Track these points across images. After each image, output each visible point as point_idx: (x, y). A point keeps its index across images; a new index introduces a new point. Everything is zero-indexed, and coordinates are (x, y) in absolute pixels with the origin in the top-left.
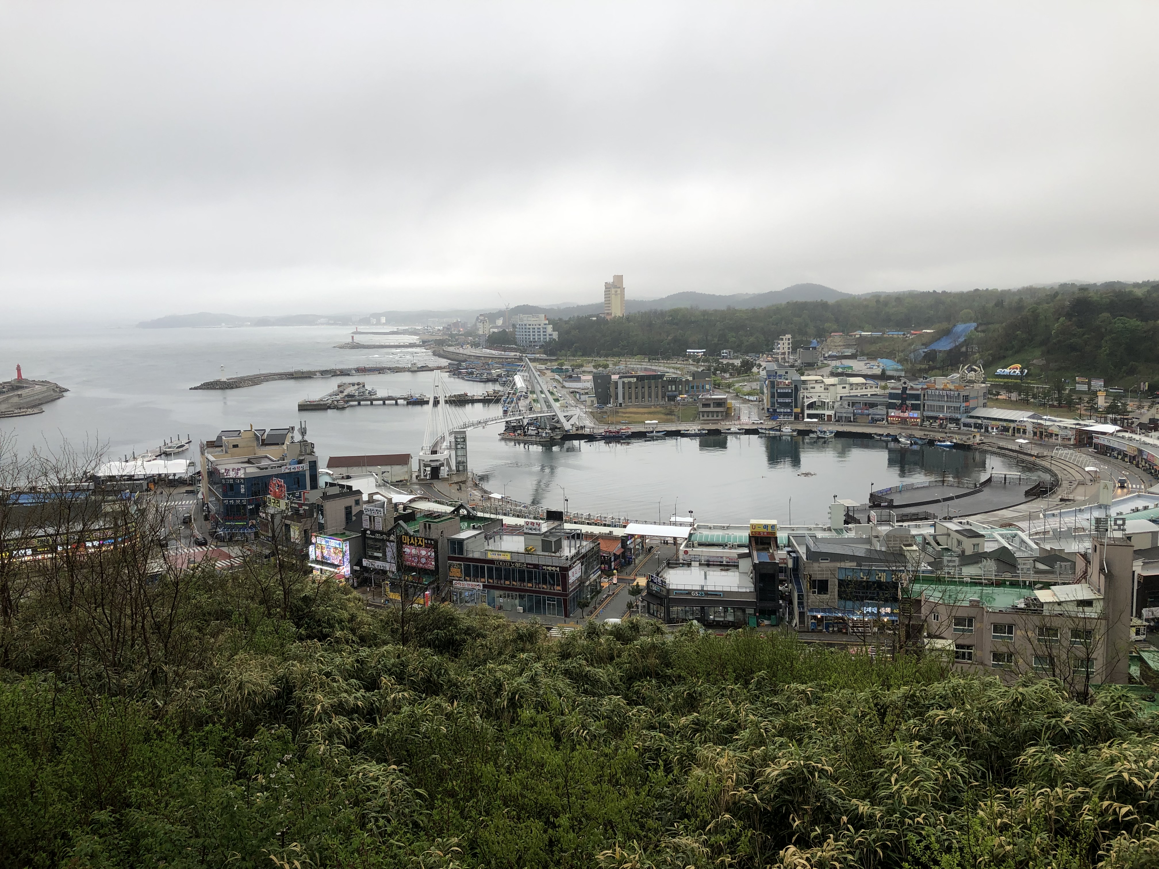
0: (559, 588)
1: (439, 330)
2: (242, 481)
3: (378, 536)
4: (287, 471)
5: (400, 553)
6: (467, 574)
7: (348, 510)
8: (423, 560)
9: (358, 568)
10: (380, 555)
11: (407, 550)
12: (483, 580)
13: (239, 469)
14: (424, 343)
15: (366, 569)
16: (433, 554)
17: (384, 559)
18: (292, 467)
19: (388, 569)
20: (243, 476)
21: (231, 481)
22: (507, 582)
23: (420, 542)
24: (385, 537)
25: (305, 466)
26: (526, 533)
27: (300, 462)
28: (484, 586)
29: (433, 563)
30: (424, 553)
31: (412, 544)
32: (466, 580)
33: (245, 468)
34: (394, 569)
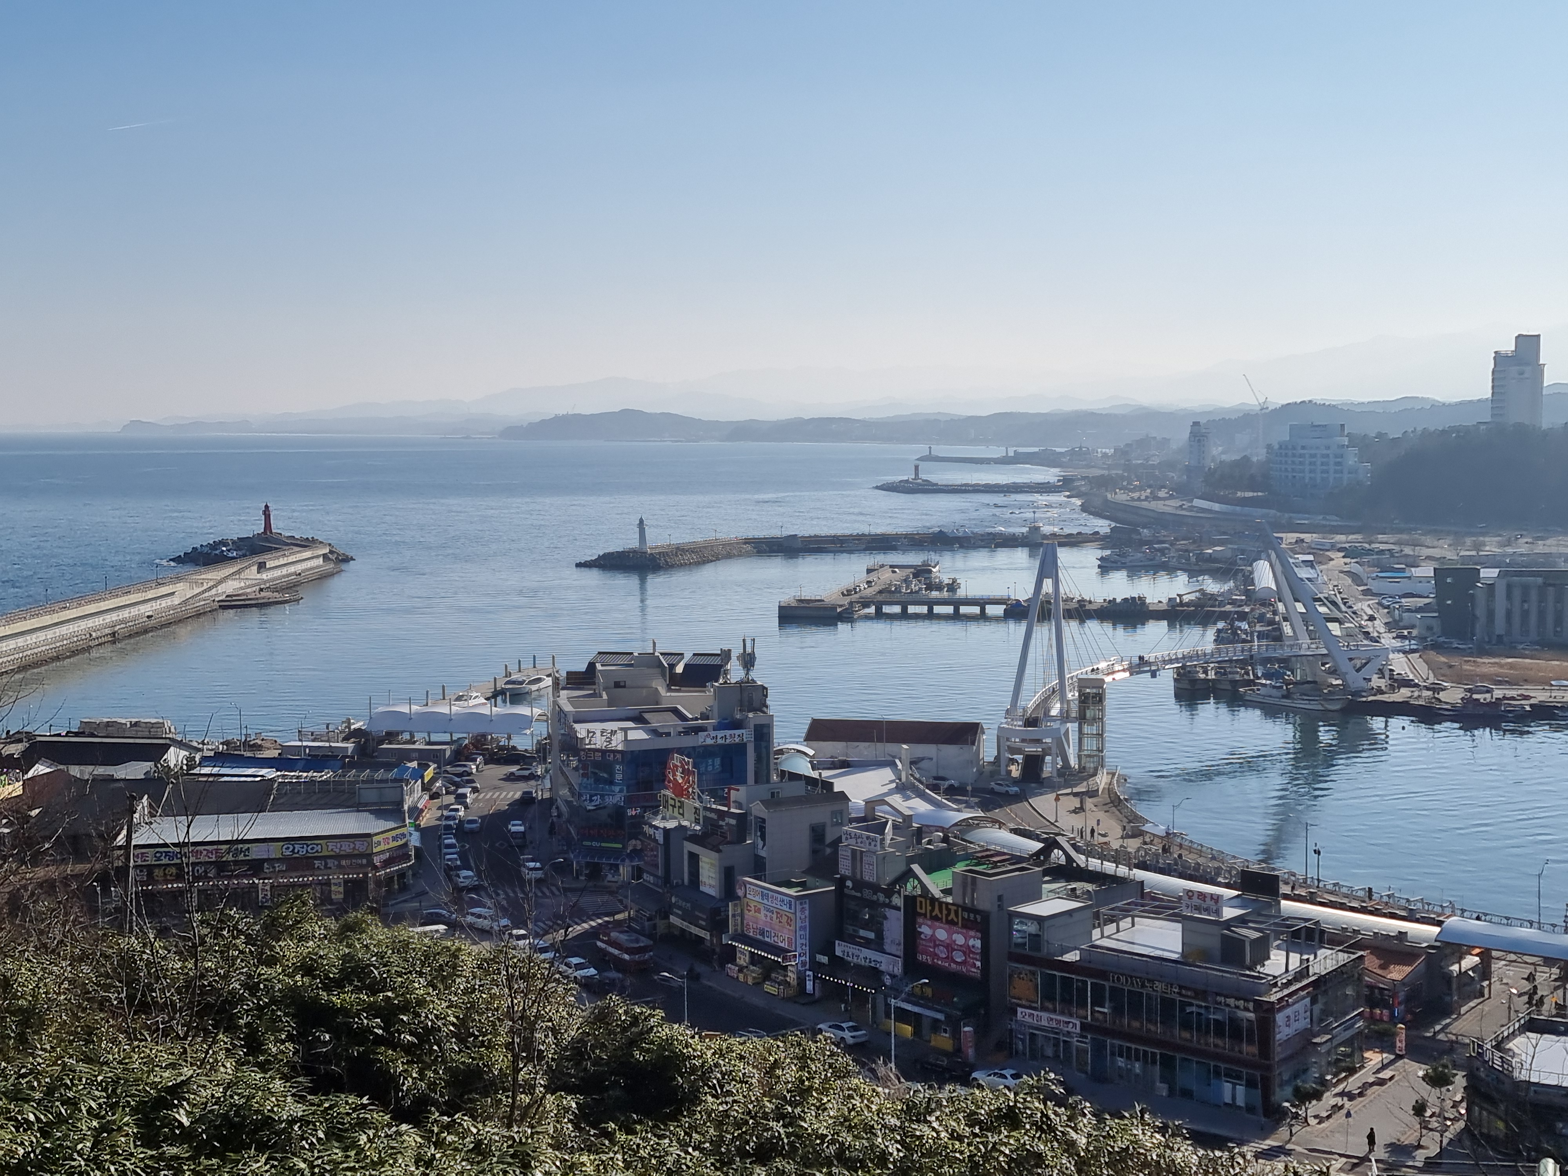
0: (1254, 1049)
1: (1105, 455)
2: (619, 756)
3: (867, 893)
4: (709, 742)
5: (911, 935)
6: (1048, 996)
7: (817, 833)
8: (959, 957)
9: (824, 959)
10: (871, 935)
11: (925, 930)
12: (1081, 1012)
13: (613, 733)
14: (1066, 485)
15: (838, 964)
16: (978, 944)
17: (878, 944)
18: (720, 734)
19: (883, 968)
20: (620, 748)
21: (598, 757)
22: (1136, 1024)
23: (952, 916)
24: (881, 897)
25: (746, 735)
26: (1186, 918)
27: (737, 725)
28: (1084, 1027)
29: (978, 964)
30: (960, 939)
31: (936, 918)
32: (1043, 1009)
33: (625, 730)
34: (898, 970)
